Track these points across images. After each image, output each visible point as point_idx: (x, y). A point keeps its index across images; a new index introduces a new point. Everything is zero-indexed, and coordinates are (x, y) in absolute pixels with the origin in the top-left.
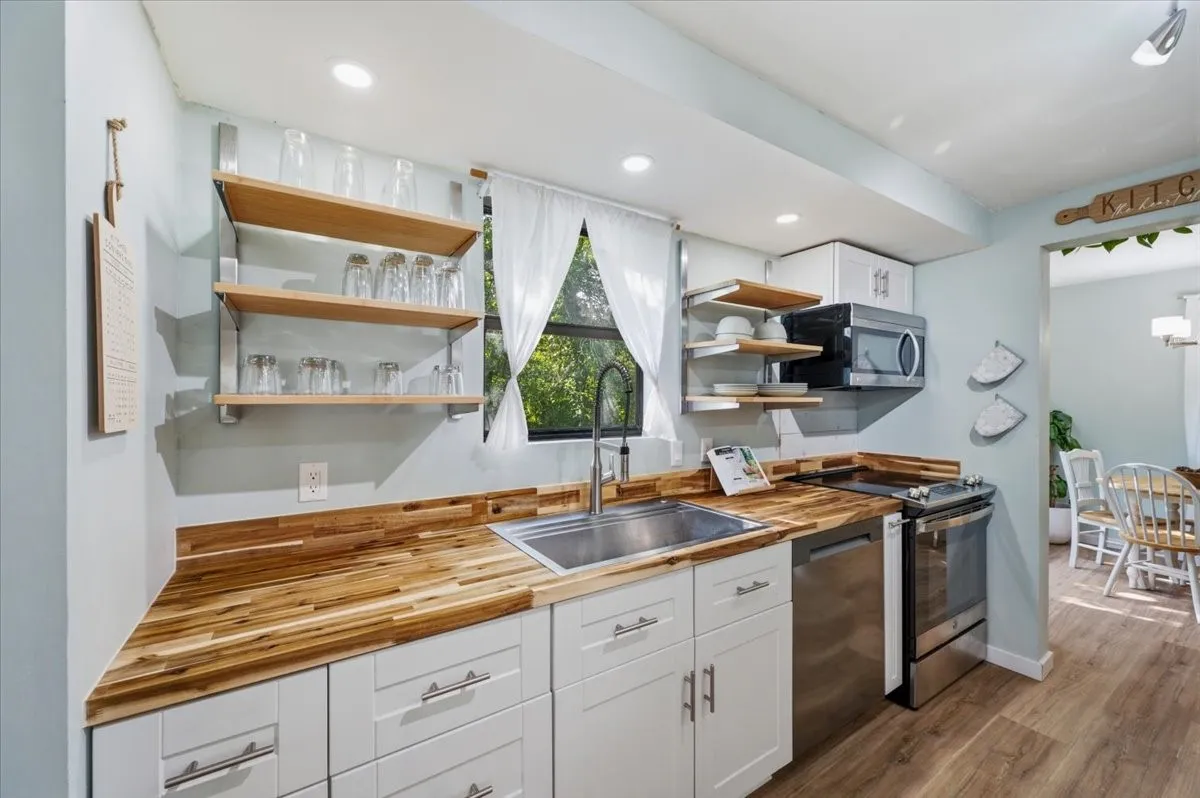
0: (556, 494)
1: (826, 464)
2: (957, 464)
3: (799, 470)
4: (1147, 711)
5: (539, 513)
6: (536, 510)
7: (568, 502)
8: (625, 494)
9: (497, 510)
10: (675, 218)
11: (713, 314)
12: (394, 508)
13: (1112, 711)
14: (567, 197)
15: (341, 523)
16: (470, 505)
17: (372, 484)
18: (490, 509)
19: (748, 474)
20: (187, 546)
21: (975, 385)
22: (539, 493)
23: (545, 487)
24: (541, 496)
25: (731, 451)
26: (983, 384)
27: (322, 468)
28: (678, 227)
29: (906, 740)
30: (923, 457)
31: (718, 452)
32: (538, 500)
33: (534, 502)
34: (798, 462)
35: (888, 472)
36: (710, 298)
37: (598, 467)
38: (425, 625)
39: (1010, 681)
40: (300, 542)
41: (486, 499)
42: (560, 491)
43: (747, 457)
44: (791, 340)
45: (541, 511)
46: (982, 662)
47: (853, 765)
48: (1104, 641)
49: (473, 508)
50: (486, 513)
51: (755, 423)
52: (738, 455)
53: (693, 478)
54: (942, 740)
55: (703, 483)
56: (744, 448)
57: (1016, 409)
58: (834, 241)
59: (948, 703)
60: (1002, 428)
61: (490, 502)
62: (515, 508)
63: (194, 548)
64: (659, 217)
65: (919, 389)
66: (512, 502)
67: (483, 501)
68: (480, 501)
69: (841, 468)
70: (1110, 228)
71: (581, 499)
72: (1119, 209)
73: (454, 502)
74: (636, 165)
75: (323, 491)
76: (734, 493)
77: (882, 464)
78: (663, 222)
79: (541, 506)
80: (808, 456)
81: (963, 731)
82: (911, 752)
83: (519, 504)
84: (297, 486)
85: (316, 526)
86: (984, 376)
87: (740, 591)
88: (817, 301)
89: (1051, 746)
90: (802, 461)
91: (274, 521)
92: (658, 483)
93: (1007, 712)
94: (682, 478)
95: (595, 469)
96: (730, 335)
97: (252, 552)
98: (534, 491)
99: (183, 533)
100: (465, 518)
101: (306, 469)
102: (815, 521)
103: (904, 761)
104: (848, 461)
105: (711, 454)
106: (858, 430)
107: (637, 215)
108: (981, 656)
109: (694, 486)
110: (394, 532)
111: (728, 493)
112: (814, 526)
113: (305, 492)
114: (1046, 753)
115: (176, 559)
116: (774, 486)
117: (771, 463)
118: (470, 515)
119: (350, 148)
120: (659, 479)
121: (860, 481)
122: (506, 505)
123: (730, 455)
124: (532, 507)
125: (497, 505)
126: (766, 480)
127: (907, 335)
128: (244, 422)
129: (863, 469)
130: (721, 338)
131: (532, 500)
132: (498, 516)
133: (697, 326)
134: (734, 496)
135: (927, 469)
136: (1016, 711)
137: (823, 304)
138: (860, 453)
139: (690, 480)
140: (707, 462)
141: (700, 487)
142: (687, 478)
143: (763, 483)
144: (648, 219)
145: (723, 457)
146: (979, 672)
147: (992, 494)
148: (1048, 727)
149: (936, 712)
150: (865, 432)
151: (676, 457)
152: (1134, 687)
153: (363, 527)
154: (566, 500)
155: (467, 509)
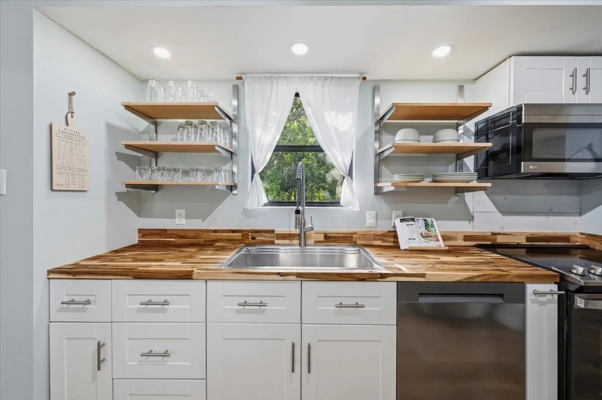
0: (286, 234)
1: (528, 239)
3: (496, 240)
6: (274, 241)
7: (293, 239)
8: (330, 239)
9: (254, 238)
10: (362, 73)
12: (208, 231)
14: (286, 78)
15: (188, 234)
16: (241, 234)
17: (200, 220)
18: (250, 237)
19: (423, 237)
20: (141, 235)
22: (276, 233)
23: (279, 230)
24: (277, 234)
25: (414, 220)
27: (183, 211)
28: (364, 78)
31: (402, 221)
32: (275, 236)
33: (273, 237)
34: (493, 234)
36: (386, 119)
37: (303, 222)
38: (145, 274)
40: (174, 240)
41: (249, 232)
42: (288, 233)
43: (428, 226)
45: (276, 242)
49: (242, 236)
50: (248, 239)
51: (447, 203)
52: (421, 223)
53: (384, 236)
55: (392, 240)
56: (429, 220)
58: (510, 57)
61: (250, 234)
62: (262, 238)
63: (143, 236)
66: (261, 235)
67: (247, 233)
68: (245, 233)
69: (552, 244)
73: (233, 231)
75: (183, 221)
76: (407, 247)
78: (353, 78)
79: (277, 239)
80: (506, 231)
83: (265, 236)
84: (175, 218)
85: (179, 234)
87: (341, 306)
88: (487, 108)
90: (499, 234)
91: (165, 230)
92: (354, 236)
94: (374, 235)
95: (301, 223)
97: (159, 241)
98: (273, 231)
99: (140, 231)
100: (238, 240)
101: (178, 211)
105: (397, 221)
106: (581, 213)
107: (332, 78)
110: (208, 241)
111: (402, 248)
113: (177, 221)
115: (138, 239)
116: (447, 248)
117: (462, 232)
118: (240, 239)
119: (171, 82)
120: (355, 233)
121: (581, 258)
122: (258, 236)
124: (272, 239)
125: (254, 235)
126: (441, 243)
128: (158, 192)
129: (584, 248)
131: (272, 235)
132: (254, 241)
134: (404, 250)
138: (581, 234)
139: (382, 236)
140: (394, 226)
141: (390, 242)
142: (378, 235)
143: (437, 245)
144: (340, 78)
145: (404, 224)
151: (370, 221)
153: (196, 237)
154: (291, 238)
155: (239, 236)
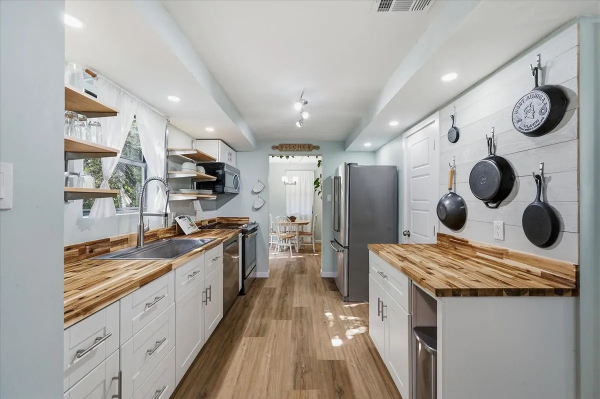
0: (118, 240)
1: (209, 222)
2: (248, 218)
3: (202, 225)
4: (288, 276)
5: (111, 251)
7: (123, 244)
9: (91, 251)
11: (180, 160)
13: (282, 278)
16: (77, 250)
18: (88, 251)
19: (191, 226)
21: (253, 193)
22: (111, 241)
23: (113, 237)
24: (112, 242)
25: (184, 217)
26: (255, 193)
28: (169, 121)
29: (246, 302)
30: (239, 217)
31: (180, 218)
32: (110, 244)
33: (109, 246)
34: (202, 221)
35: (228, 224)
36: (178, 153)
37: (142, 225)
39: (262, 280)
41: (86, 246)
42: (120, 239)
43: (190, 220)
44: (206, 173)
46: (255, 278)
47: (235, 314)
48: (277, 265)
49: (79, 251)
50: (85, 253)
51: (189, 206)
52: (186, 218)
53: (170, 229)
54: (254, 298)
56: (188, 216)
57: (264, 200)
58: (219, 140)
59: (252, 289)
60: (260, 206)
61: (88, 247)
62: (100, 249)
64: (162, 114)
65: (238, 194)
66: (98, 247)
67: (84, 247)
68: (82, 247)
69: (213, 223)
70: (282, 153)
71: (129, 242)
72: (284, 148)
74: (174, 99)
76: (189, 233)
77: (226, 221)
78: (162, 116)
79: (112, 247)
80: (204, 219)
81: (257, 294)
82: (248, 304)
83: (102, 247)
86: (256, 191)
87: (213, 260)
88: (215, 160)
89: (275, 289)
92: (158, 233)
93: (265, 286)
95: (140, 226)
96: (189, 170)
98: (108, 240)
100: (75, 257)
102: (227, 236)
103: (247, 306)
104: (214, 221)
105: (177, 219)
106: (217, 209)
107: (155, 112)
108: (255, 277)
109: (170, 233)
111: (187, 234)
112: (227, 237)
114: (274, 291)
116: (199, 230)
117: (196, 221)
118: (78, 255)
120: (158, 231)
122: (95, 248)
123: (184, 219)
124: (108, 248)
125: (91, 248)
126: (197, 228)
127: (236, 175)
129: (219, 223)
130: (185, 171)
131: (107, 244)
132: (92, 254)
133: (171, 164)
134: (189, 235)
135: (240, 221)
136: (266, 285)
137: (217, 161)
138: (218, 218)
139: (169, 231)
140: (175, 222)
141: (172, 233)
143: (197, 229)
145: (181, 220)
146: (255, 281)
147: (257, 226)
148: (273, 286)
149: (250, 293)
150: (220, 210)
152: (285, 272)
154: (122, 243)
155: (76, 252)
